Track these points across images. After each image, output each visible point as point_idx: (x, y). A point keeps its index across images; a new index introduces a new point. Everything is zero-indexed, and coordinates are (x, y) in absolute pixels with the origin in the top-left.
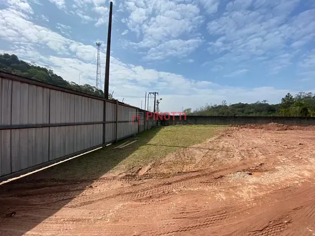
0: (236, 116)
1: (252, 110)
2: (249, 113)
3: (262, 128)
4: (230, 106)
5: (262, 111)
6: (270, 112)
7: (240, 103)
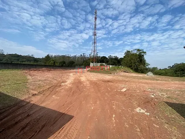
0: (13, 63)
1: (24, 60)
2: (23, 61)
3: (40, 71)
4: (7, 55)
5: (31, 61)
6: (35, 62)
7: (16, 54)
